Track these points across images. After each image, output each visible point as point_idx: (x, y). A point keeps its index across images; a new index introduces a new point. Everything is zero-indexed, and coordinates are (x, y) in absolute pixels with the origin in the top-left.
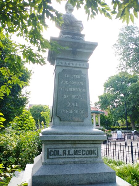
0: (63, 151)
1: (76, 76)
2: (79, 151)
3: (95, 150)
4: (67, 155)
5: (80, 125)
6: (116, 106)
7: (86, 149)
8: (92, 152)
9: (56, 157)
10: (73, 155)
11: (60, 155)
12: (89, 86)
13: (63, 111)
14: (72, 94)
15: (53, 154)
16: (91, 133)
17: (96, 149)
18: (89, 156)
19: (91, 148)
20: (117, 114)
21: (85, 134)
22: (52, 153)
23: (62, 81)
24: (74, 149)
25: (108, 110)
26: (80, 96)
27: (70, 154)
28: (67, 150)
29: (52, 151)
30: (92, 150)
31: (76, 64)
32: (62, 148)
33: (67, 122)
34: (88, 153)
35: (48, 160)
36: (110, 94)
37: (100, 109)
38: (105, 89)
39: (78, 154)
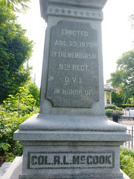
0: (55, 157)
1: (80, 33)
2: (82, 157)
3: (110, 156)
4: (62, 164)
5: (85, 114)
6: (128, 84)
7: (93, 155)
8: (104, 160)
9: (41, 166)
10: (71, 164)
11: (50, 164)
12: (102, 50)
13: (58, 91)
14: (73, 64)
15: (37, 162)
16: (102, 130)
17: (111, 154)
18: (99, 165)
19: (102, 152)
20: (129, 91)
21: (92, 130)
22: (36, 160)
23: (57, 41)
24: (73, 155)
25: (120, 88)
26: (87, 66)
27: (66, 162)
28: (61, 156)
29: (36, 157)
30: (103, 157)
31: (82, 13)
32: (53, 153)
33: (64, 109)
34: (97, 161)
35: (29, 170)
36: (123, 71)
37: (112, 87)
38: (118, 66)
39: (80, 163)
